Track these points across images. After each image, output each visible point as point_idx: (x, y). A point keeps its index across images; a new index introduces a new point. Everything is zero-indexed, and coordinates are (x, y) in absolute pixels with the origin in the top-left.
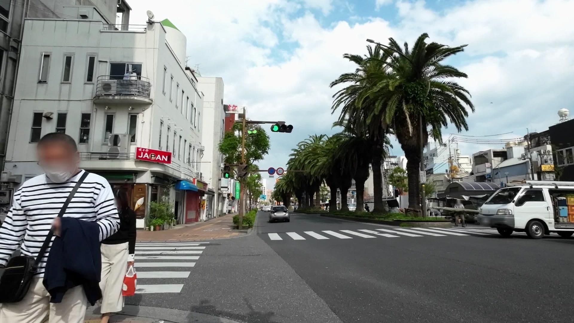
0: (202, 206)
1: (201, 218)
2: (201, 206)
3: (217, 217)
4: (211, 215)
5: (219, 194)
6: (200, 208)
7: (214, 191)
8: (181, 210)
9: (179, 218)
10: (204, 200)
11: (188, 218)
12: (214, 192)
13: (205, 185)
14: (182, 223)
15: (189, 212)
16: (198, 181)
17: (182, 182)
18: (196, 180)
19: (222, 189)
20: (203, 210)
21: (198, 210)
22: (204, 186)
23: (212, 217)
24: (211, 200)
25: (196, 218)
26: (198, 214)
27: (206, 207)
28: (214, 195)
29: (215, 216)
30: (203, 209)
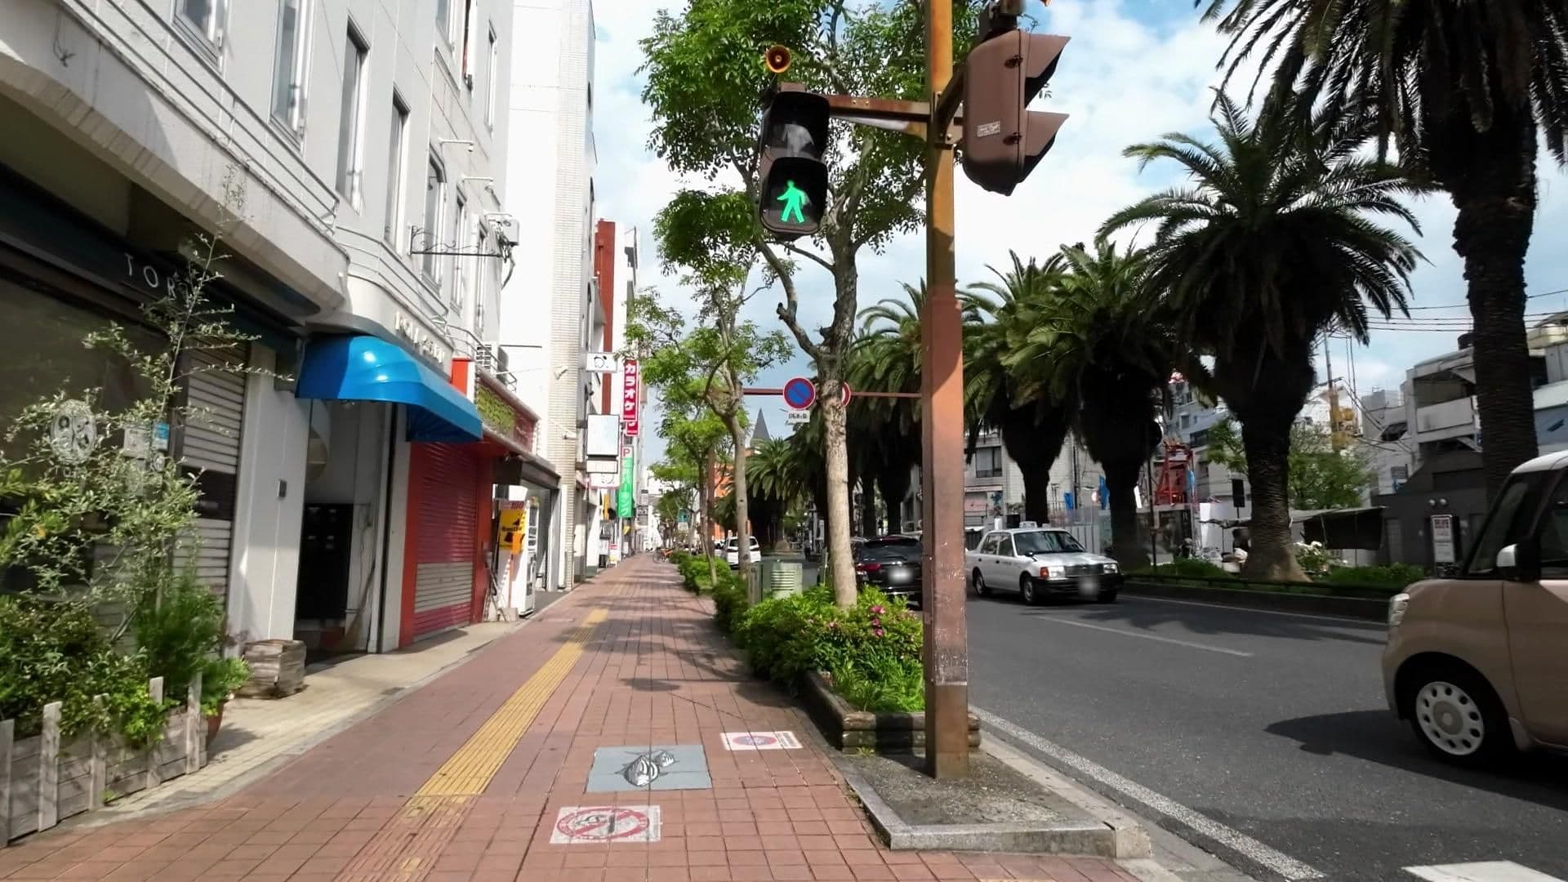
0: (509, 538)
1: (502, 603)
2: (503, 535)
3: (569, 588)
4: (545, 577)
5: (580, 489)
6: (495, 546)
7: (558, 472)
8: (367, 557)
9: (359, 612)
10: (518, 505)
11: (420, 608)
12: (557, 478)
13: (526, 420)
14: (372, 646)
15: (427, 572)
16: (483, 381)
17: (355, 345)
18: (471, 368)
19: (591, 466)
20: (515, 558)
21: (484, 558)
22: (519, 423)
23: (550, 588)
24: (546, 510)
25: (472, 604)
26: (486, 576)
27: (526, 540)
28: (555, 492)
29: (561, 583)
30: (514, 551)
